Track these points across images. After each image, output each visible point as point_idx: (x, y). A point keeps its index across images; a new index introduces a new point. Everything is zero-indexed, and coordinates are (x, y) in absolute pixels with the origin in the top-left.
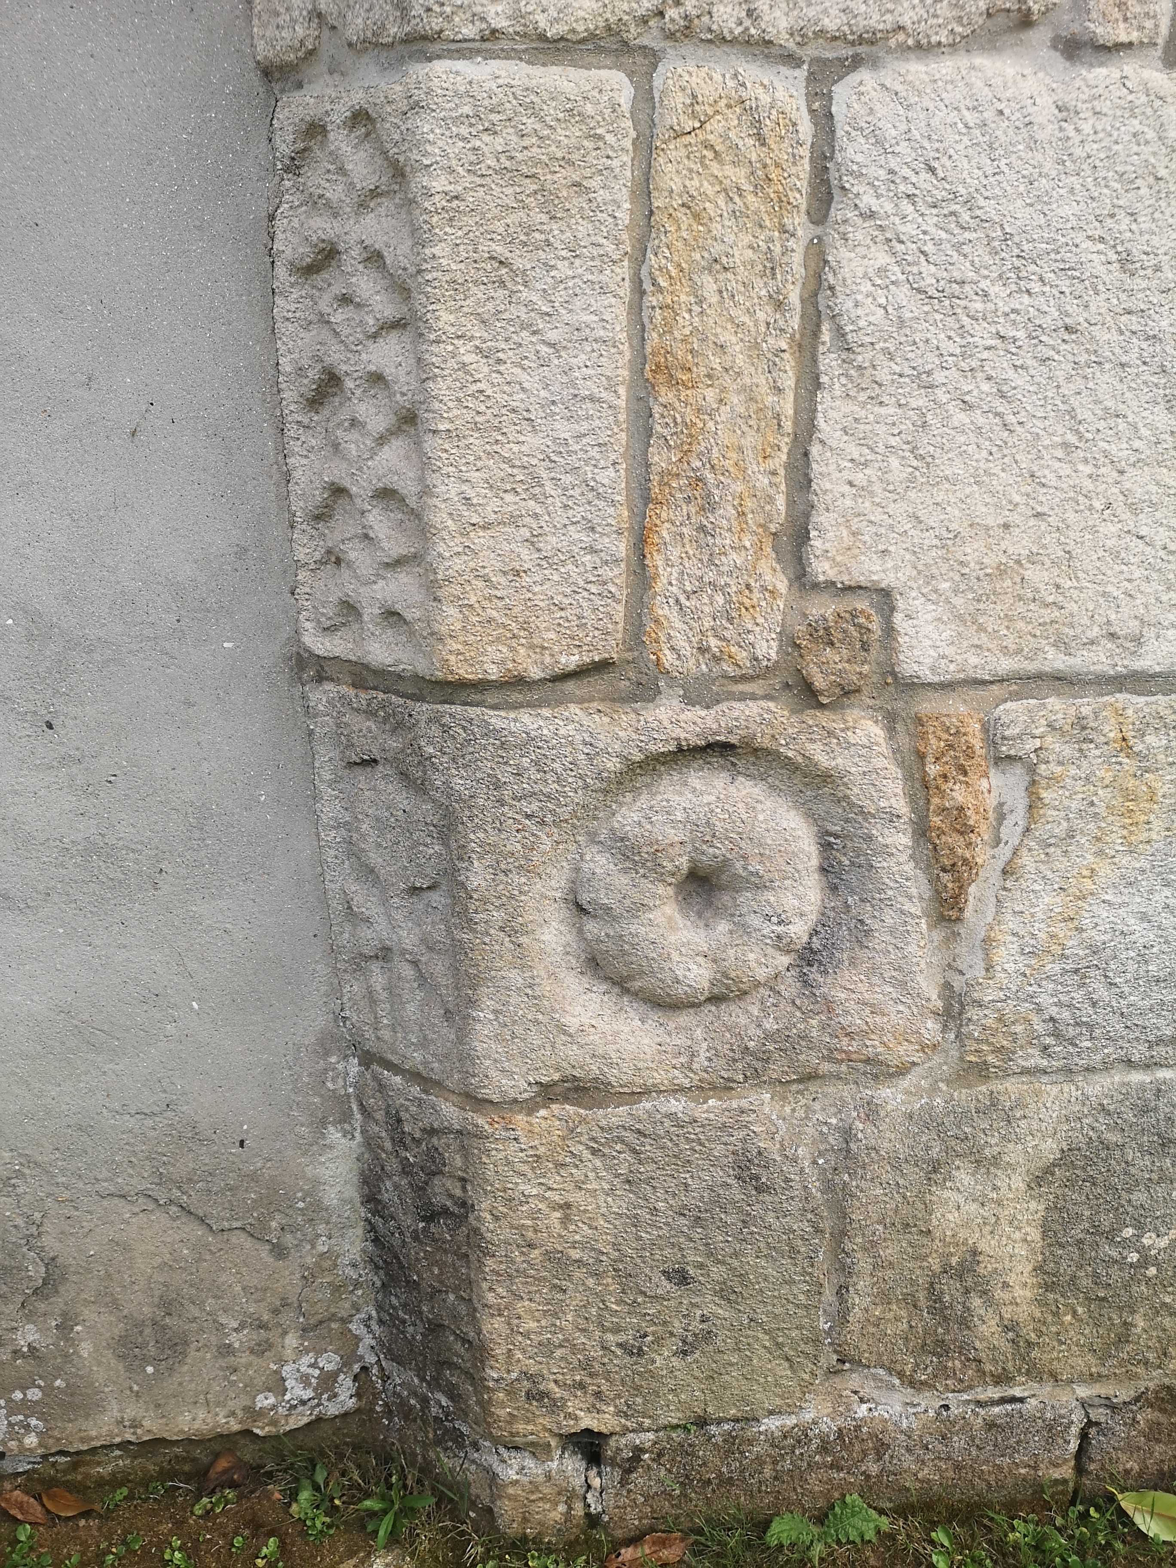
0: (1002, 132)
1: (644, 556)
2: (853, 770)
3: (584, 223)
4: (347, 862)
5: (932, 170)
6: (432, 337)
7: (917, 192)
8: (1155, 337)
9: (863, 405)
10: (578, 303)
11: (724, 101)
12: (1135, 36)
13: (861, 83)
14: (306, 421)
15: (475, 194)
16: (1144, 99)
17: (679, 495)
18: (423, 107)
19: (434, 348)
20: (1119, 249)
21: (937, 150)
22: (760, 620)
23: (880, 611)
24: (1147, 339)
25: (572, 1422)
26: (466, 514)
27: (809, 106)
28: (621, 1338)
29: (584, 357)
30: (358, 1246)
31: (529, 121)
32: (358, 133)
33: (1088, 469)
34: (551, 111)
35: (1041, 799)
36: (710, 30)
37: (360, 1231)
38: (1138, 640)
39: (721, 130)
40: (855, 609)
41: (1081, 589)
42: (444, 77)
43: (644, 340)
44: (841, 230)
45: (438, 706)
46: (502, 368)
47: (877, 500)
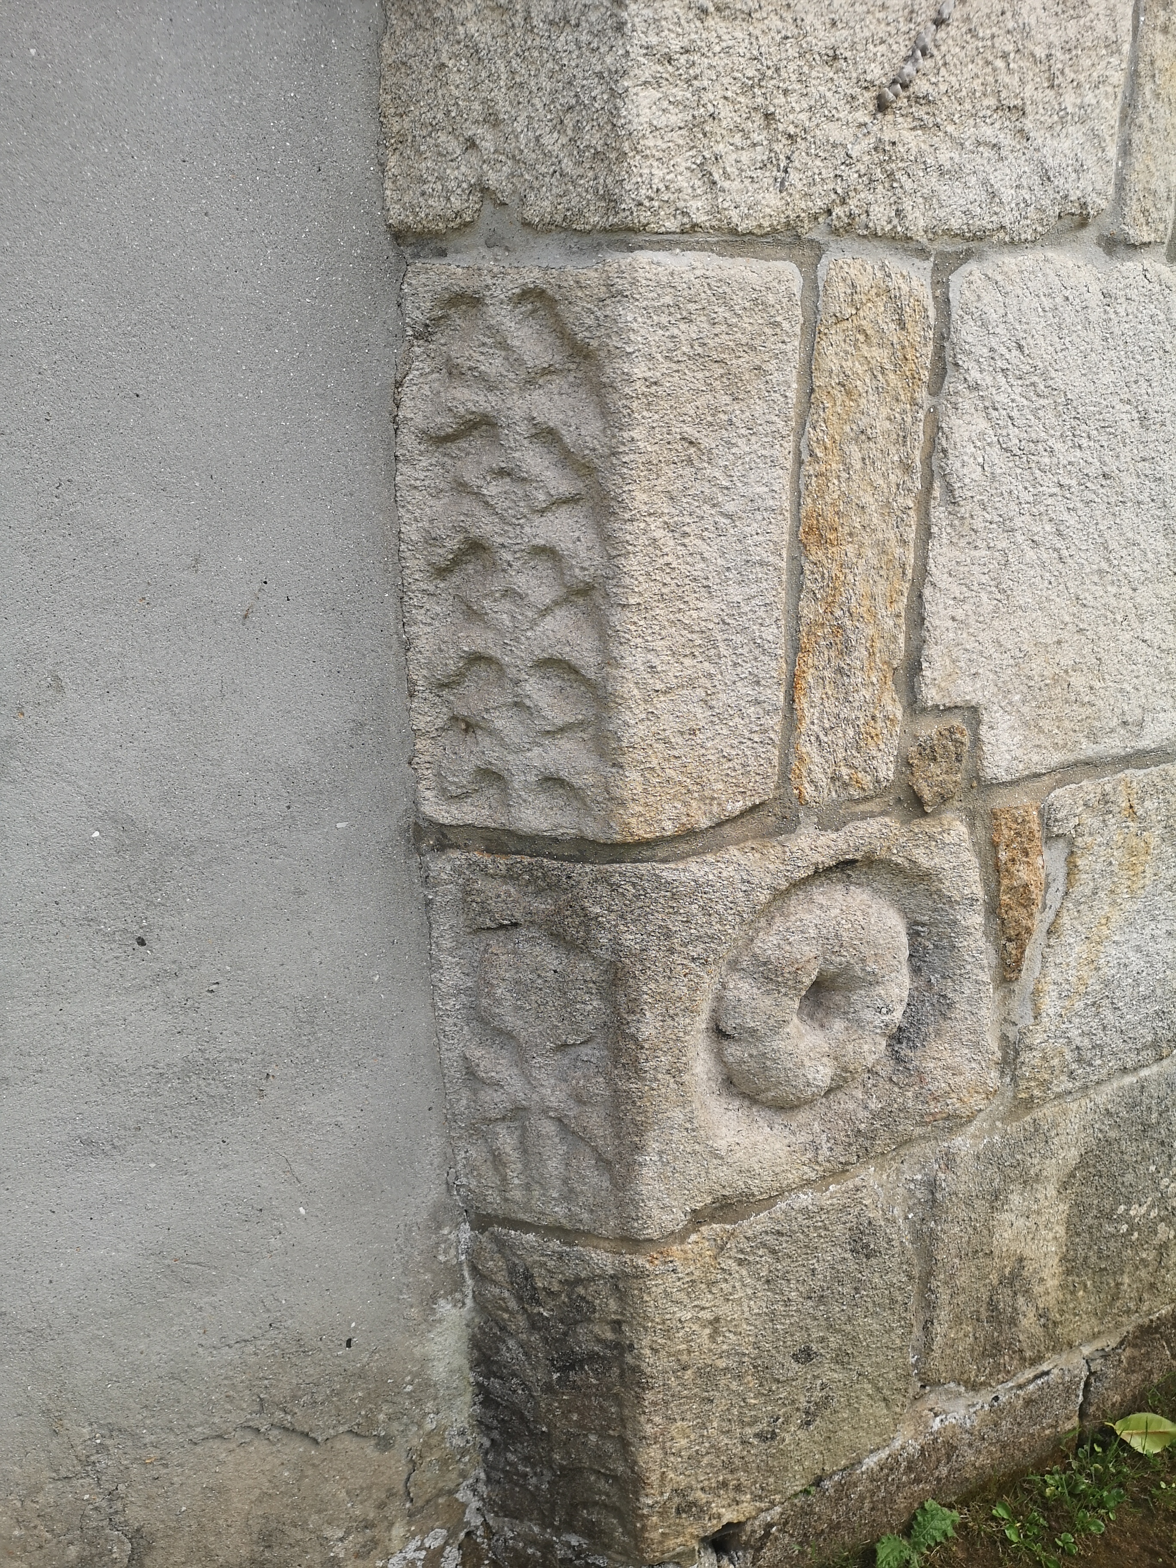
0: (1068, 315)
1: (794, 701)
2: (946, 866)
3: (760, 402)
4: (466, 1028)
5: (1020, 347)
6: (627, 516)
7: (1009, 367)
8: (1160, 479)
9: (962, 550)
10: (752, 476)
11: (874, 291)
12: (1152, 237)
13: (971, 274)
14: (431, 588)
15: (671, 379)
16: (1158, 288)
17: (822, 643)
18: (627, 296)
19: (628, 527)
20: (1140, 409)
21: (1025, 331)
22: (882, 746)
23: (969, 725)
24: (1155, 481)
25: (715, 1522)
26: (651, 681)
27: (933, 293)
28: (757, 1429)
29: (755, 525)
30: (467, 1411)
31: (720, 310)
32: (523, 309)
33: (1113, 590)
34: (740, 300)
35: (1076, 866)
36: (867, 227)
37: (468, 1398)
38: (1141, 724)
39: (872, 316)
40: (953, 727)
41: (1106, 688)
42: (647, 267)
43: (799, 504)
44: (953, 400)
45: (607, 866)
46: (686, 541)
47: (971, 630)
